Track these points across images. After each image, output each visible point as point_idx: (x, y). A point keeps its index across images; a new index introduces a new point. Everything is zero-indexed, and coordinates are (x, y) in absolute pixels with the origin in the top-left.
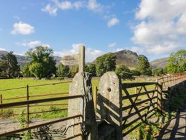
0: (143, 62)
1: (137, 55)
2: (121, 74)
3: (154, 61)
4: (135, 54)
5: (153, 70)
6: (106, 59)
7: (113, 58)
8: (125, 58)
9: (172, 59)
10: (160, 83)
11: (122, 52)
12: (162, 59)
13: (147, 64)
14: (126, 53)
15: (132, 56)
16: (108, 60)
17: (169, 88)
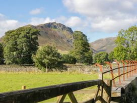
0: (80, 42)
1: (72, 32)
2: (45, 61)
3: (96, 42)
4: (70, 30)
5: (94, 56)
6: (23, 34)
7: (34, 33)
8: (54, 36)
9: (121, 40)
10: (106, 82)
11: (49, 25)
12: (107, 39)
13: (86, 46)
14: (55, 27)
15: (65, 32)
16: (26, 36)
17: (123, 91)
